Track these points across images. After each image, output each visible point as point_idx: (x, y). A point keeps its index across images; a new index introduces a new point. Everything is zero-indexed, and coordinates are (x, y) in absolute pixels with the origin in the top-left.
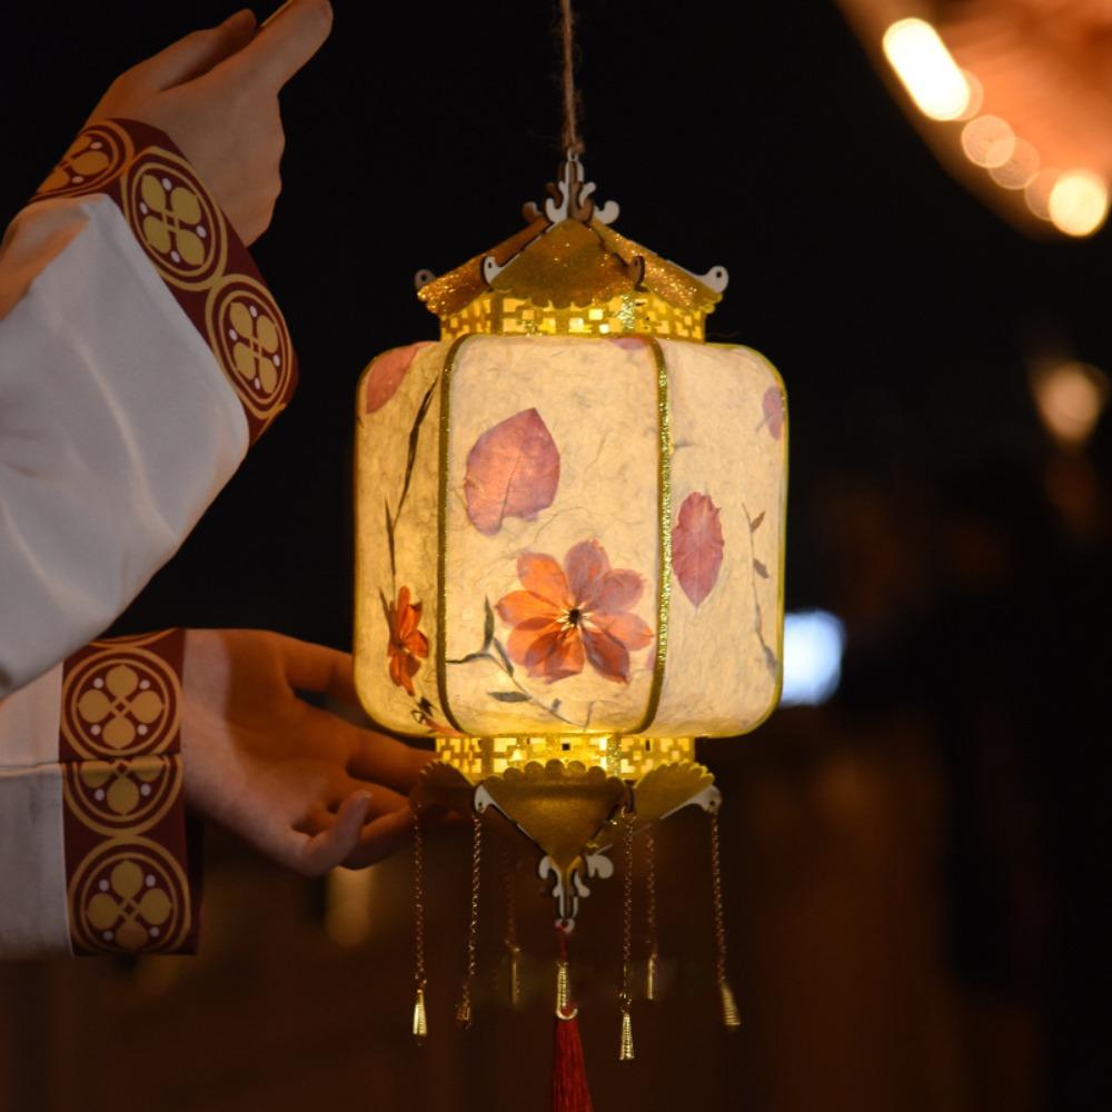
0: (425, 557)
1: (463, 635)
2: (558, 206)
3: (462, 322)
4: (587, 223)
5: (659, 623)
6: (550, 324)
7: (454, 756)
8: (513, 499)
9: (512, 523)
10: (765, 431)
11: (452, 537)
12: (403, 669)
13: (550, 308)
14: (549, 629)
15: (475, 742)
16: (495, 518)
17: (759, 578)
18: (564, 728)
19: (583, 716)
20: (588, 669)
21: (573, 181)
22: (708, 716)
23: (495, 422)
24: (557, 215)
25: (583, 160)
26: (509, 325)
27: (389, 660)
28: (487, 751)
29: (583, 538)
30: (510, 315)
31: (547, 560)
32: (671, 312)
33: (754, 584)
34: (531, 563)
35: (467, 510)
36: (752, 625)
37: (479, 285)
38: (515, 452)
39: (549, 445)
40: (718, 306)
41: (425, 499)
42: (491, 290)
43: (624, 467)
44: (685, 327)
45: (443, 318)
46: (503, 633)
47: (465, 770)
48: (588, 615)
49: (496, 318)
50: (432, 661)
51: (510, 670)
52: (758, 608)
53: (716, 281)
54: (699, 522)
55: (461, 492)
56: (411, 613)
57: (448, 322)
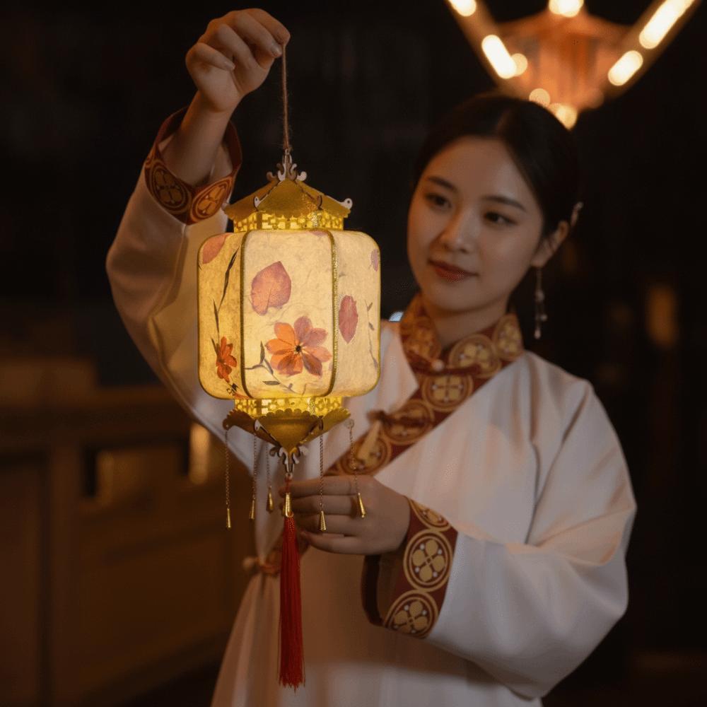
0: (234, 326)
1: (252, 357)
2: (282, 174)
3: (243, 224)
4: (294, 181)
5: (334, 351)
6: (282, 225)
7: (243, 407)
8: (272, 299)
9: (271, 310)
10: (372, 268)
11: (246, 316)
12: (223, 371)
13: (283, 218)
14: (287, 354)
15: (253, 401)
16: (265, 308)
17: (371, 330)
18: (293, 395)
19: (302, 389)
20: (305, 371)
21: (288, 163)
22: (351, 388)
23: (263, 268)
24: (282, 177)
25: (291, 153)
26: (265, 225)
27: (217, 368)
28: (259, 405)
29: (301, 315)
30: (266, 221)
31: (287, 325)
32: (330, 218)
33: (369, 334)
34: (279, 327)
35: (252, 304)
36: (369, 349)
37: (253, 208)
38: (272, 280)
39: (286, 277)
40: (349, 215)
41: (233, 300)
42: (257, 210)
43: (318, 286)
44: (336, 224)
45: (235, 222)
46: (268, 357)
47: (250, 413)
48: (303, 348)
49: (259, 222)
50: (238, 368)
51: (272, 372)
52: (370, 343)
53: (347, 204)
54: (348, 308)
55: (250, 297)
56: (228, 348)
57: (237, 224)
